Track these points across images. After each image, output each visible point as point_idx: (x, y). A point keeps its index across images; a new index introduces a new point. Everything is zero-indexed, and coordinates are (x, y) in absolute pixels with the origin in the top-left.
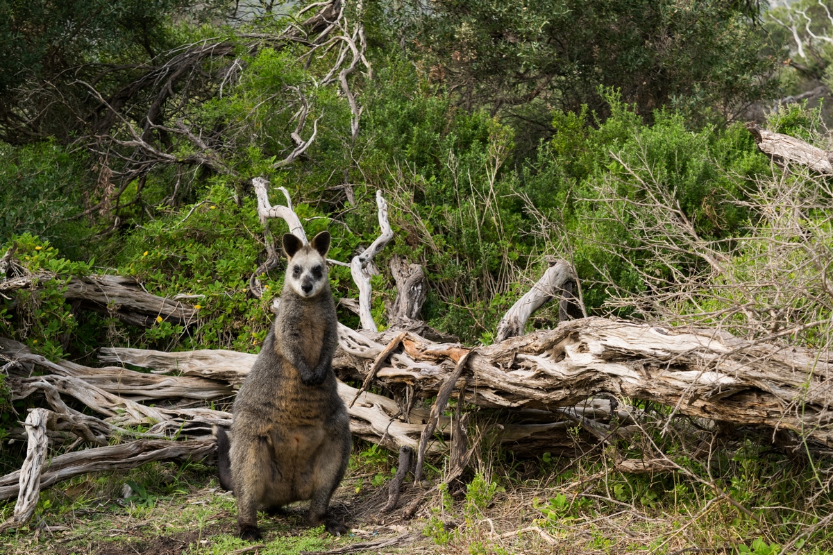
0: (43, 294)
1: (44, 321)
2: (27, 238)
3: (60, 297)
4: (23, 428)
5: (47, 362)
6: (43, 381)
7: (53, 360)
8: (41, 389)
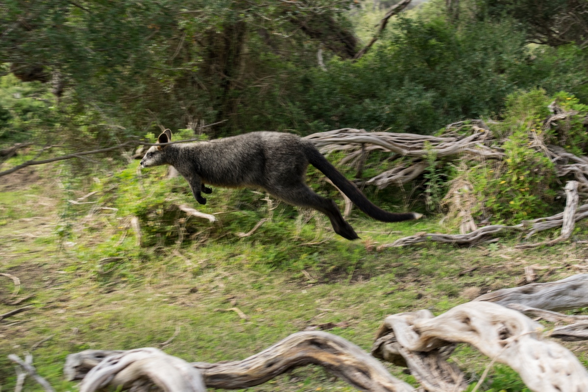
0: (572, 122)
1: (573, 136)
2: (562, 94)
3: (580, 124)
4: (564, 190)
5: (575, 158)
6: (573, 167)
7: (578, 156)
8: (572, 171)
